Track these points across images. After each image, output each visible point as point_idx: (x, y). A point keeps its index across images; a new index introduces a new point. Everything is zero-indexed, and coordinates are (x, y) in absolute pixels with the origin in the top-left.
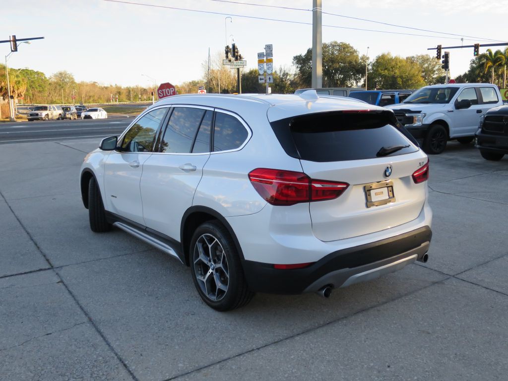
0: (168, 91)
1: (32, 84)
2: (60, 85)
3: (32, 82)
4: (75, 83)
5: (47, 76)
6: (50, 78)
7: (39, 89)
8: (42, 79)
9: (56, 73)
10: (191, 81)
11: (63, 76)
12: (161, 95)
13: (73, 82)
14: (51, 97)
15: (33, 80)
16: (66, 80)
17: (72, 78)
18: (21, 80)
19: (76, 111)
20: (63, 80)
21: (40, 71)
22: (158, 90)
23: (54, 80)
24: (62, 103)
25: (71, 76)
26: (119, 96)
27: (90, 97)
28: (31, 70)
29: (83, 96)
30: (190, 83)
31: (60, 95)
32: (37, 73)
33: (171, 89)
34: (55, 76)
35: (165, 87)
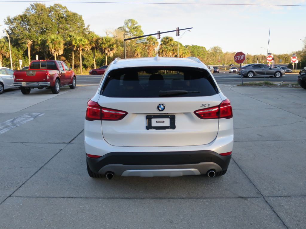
0: (241, 57)
1: (198, 54)
2: (213, 54)
3: (199, 52)
4: (223, 53)
5: (207, 49)
6: (209, 50)
7: (202, 57)
8: (204, 51)
9: (212, 47)
10: (297, 51)
11: (216, 49)
12: (236, 59)
13: (221, 52)
14: (208, 61)
15: (199, 51)
16: (217, 52)
17: (221, 50)
18: (186, 52)
19: (213, 69)
20: (216, 51)
21: (203, 46)
22: (235, 57)
23: (210, 51)
24: (213, 64)
25: (220, 49)
26: (247, 61)
27: (230, 61)
28: (198, 46)
29: (226, 60)
30: (296, 52)
31: (213, 60)
32: (202, 48)
33: (242, 56)
34: (212, 49)
35: (239, 54)
